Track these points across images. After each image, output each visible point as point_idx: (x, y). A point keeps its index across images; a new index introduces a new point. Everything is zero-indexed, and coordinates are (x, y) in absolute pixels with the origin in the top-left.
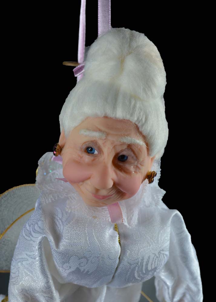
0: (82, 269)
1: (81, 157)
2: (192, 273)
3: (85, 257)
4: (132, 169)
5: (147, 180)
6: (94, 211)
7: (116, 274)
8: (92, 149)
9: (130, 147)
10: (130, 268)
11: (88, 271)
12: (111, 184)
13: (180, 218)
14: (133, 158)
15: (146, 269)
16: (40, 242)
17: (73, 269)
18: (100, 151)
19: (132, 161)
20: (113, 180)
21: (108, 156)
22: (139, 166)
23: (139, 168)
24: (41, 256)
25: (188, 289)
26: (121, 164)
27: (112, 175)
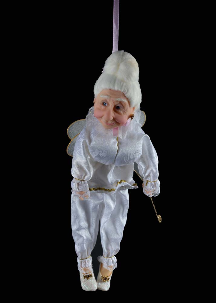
0: (100, 155)
1: (101, 107)
2: (154, 163)
3: (101, 150)
4: (122, 112)
5: (130, 118)
6: (108, 131)
7: (116, 159)
8: (105, 104)
9: (121, 102)
10: (122, 157)
11: (103, 156)
12: (112, 118)
13: (149, 138)
14: (122, 107)
15: (130, 158)
16: (83, 142)
17: (96, 155)
18: (108, 104)
19: (122, 109)
20: (113, 116)
21: (111, 107)
22: (125, 111)
23: (125, 112)
24: (83, 148)
25: (152, 171)
26: (117, 110)
27: (112, 115)
